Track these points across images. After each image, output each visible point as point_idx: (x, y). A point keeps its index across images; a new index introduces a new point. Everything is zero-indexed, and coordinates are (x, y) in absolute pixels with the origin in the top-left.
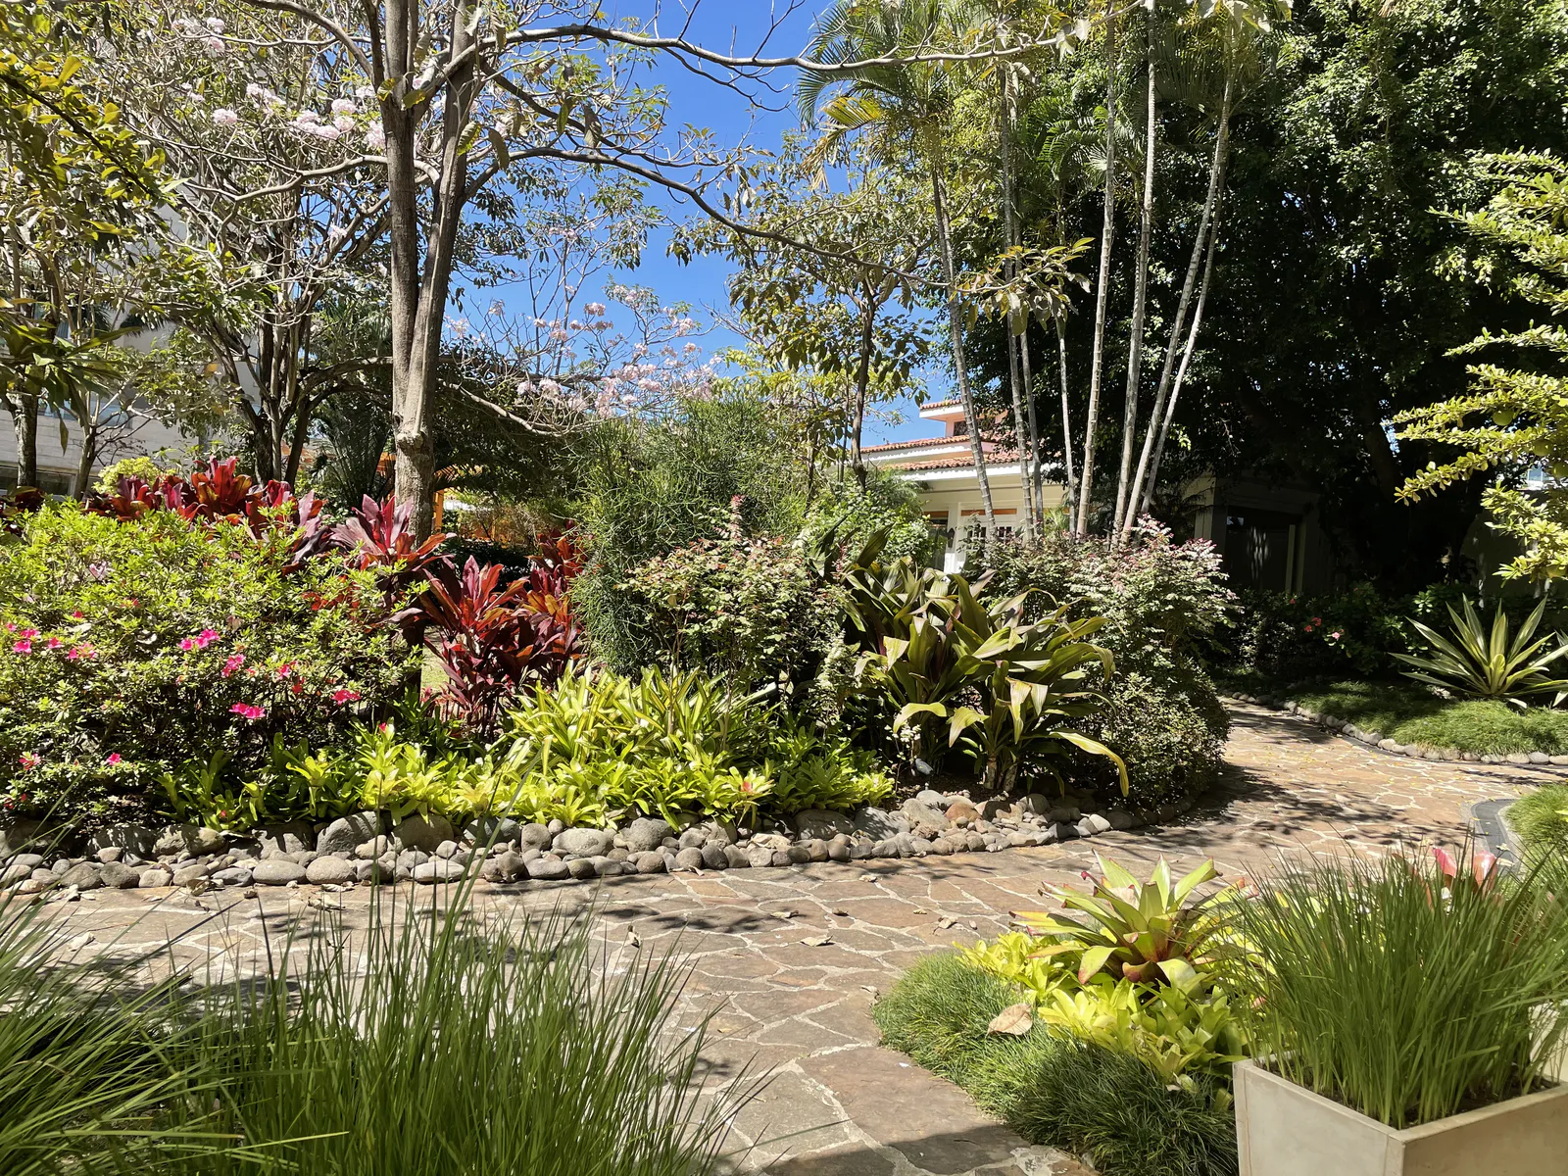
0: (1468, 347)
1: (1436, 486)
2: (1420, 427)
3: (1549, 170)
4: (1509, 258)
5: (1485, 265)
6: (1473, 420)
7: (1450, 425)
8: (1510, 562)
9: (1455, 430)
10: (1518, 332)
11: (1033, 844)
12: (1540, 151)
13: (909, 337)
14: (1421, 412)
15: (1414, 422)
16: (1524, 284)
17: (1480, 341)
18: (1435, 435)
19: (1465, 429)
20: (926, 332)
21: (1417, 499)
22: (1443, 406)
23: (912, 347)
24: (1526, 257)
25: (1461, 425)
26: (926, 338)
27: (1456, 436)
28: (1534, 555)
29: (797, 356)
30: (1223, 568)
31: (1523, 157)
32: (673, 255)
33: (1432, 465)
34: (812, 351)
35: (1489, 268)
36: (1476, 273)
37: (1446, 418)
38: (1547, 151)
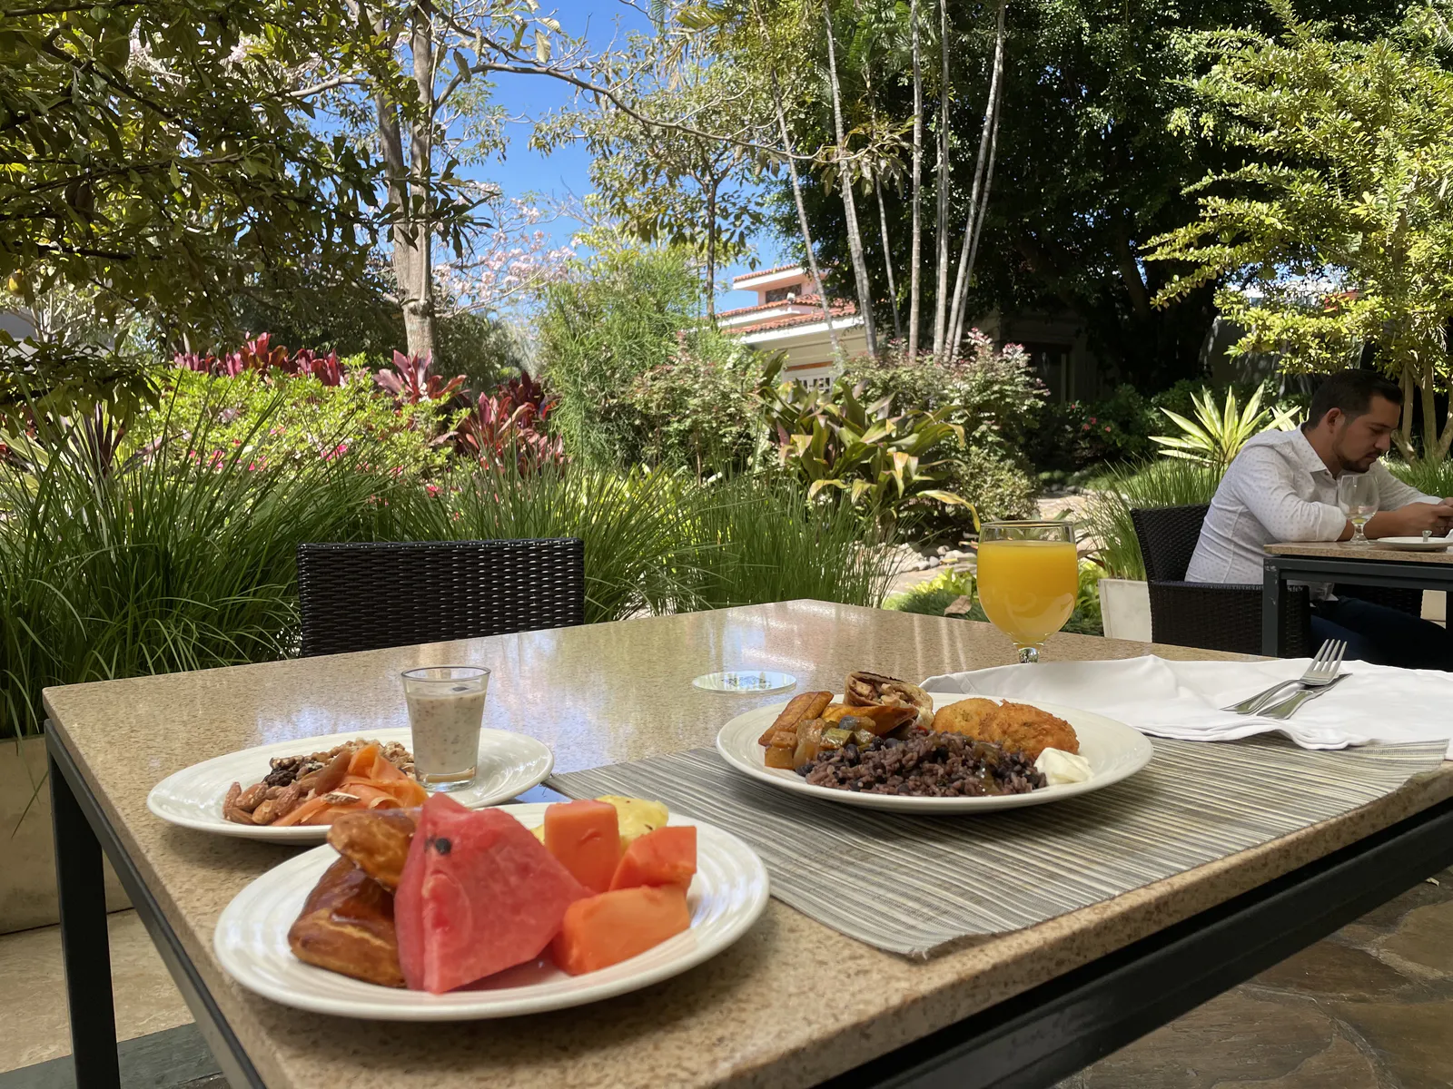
0: (1198, 186)
1: (1180, 294)
2: (1167, 249)
3: (1251, 43)
4: (1225, 114)
5: (1208, 121)
6: (1205, 240)
7: (1188, 246)
8: (1235, 343)
9: (1192, 249)
10: (1234, 171)
11: (917, 569)
12: (1244, 27)
13: (744, 210)
14: (1167, 236)
15: (1162, 245)
16: (1236, 133)
17: (1206, 180)
18: (1177, 255)
19: (1198, 248)
20: (757, 204)
21: (1167, 305)
22: (1182, 231)
23: (747, 220)
24: (1236, 112)
25: (1196, 244)
26: (758, 209)
27: (1193, 255)
28: (1252, 337)
29: (647, 233)
30: (1030, 363)
31: (1233, 32)
32: (534, 148)
33: (1176, 278)
34: (662, 227)
35: (1211, 124)
36: (1202, 129)
37: (1186, 240)
38: (1250, 27)
